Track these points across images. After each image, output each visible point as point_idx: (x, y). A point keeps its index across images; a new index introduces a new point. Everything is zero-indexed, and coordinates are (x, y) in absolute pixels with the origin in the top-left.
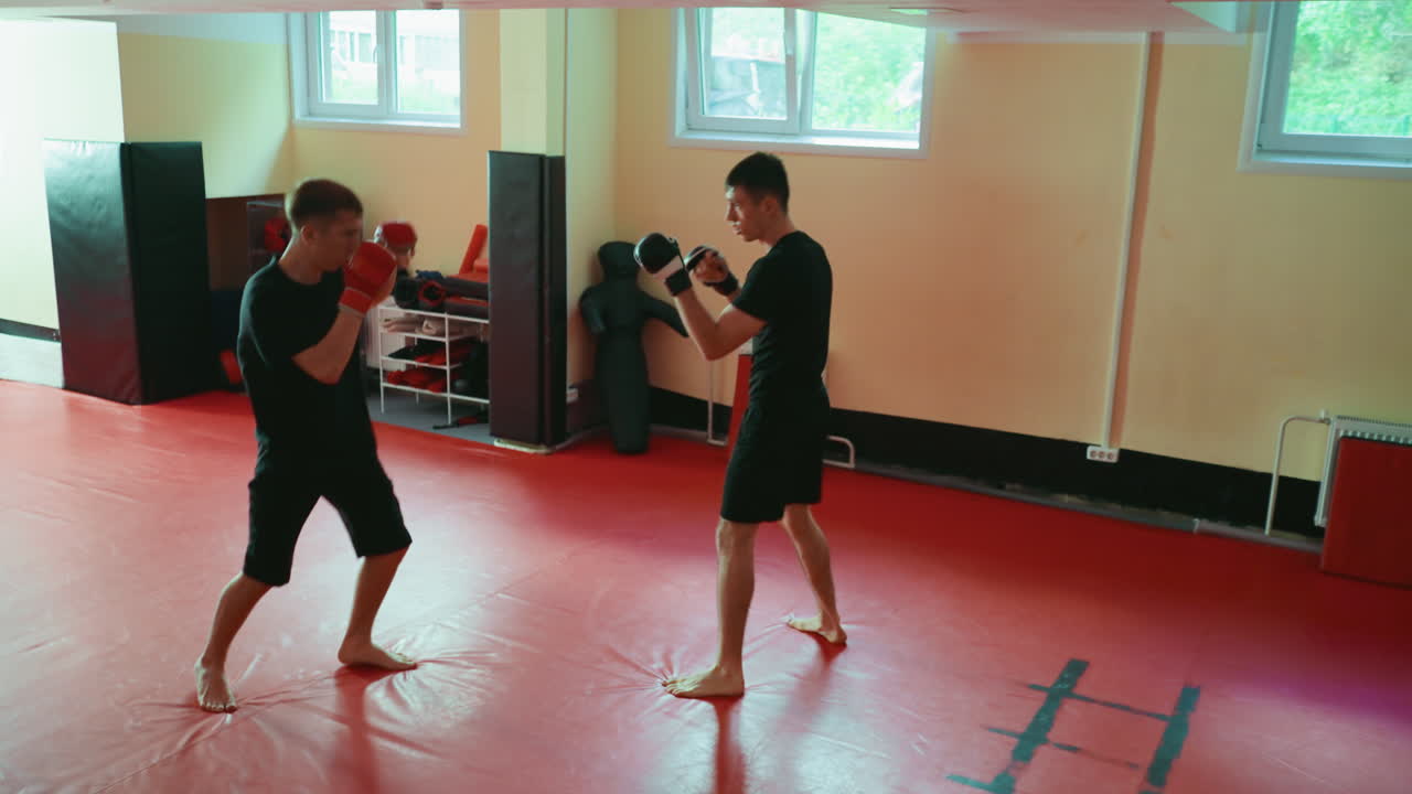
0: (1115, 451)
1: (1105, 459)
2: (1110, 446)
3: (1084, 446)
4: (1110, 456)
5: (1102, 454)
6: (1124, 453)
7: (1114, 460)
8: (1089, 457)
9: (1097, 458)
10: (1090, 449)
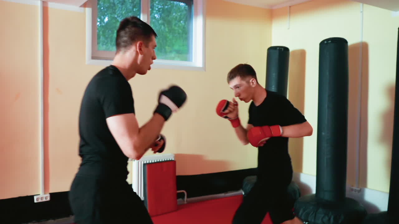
0: (48, 196)
1: (44, 200)
2: (45, 194)
3: (32, 197)
4: (46, 198)
5: (42, 198)
6: (52, 195)
7: (48, 199)
8: (35, 201)
9: (40, 201)
10: (35, 198)
